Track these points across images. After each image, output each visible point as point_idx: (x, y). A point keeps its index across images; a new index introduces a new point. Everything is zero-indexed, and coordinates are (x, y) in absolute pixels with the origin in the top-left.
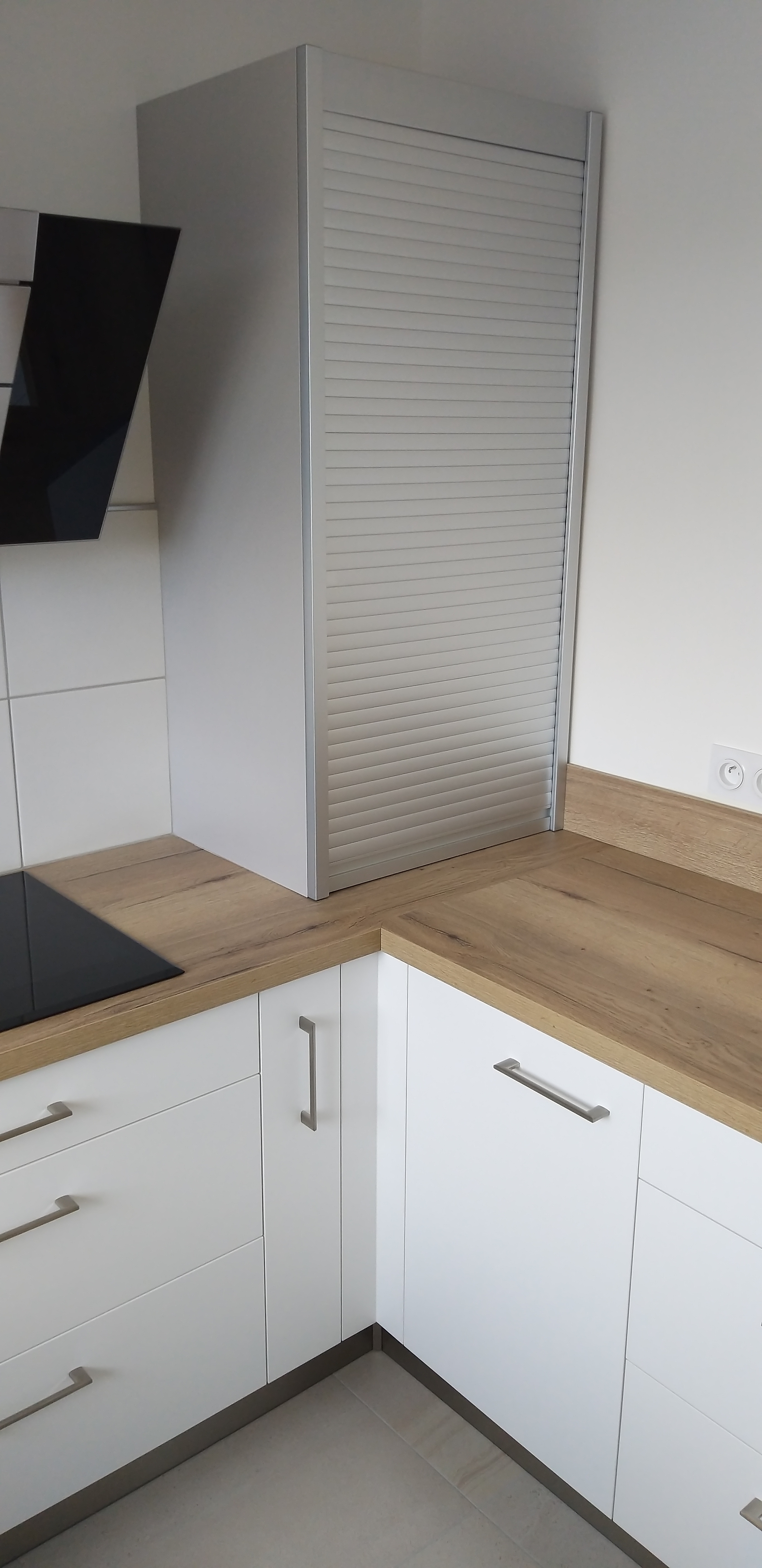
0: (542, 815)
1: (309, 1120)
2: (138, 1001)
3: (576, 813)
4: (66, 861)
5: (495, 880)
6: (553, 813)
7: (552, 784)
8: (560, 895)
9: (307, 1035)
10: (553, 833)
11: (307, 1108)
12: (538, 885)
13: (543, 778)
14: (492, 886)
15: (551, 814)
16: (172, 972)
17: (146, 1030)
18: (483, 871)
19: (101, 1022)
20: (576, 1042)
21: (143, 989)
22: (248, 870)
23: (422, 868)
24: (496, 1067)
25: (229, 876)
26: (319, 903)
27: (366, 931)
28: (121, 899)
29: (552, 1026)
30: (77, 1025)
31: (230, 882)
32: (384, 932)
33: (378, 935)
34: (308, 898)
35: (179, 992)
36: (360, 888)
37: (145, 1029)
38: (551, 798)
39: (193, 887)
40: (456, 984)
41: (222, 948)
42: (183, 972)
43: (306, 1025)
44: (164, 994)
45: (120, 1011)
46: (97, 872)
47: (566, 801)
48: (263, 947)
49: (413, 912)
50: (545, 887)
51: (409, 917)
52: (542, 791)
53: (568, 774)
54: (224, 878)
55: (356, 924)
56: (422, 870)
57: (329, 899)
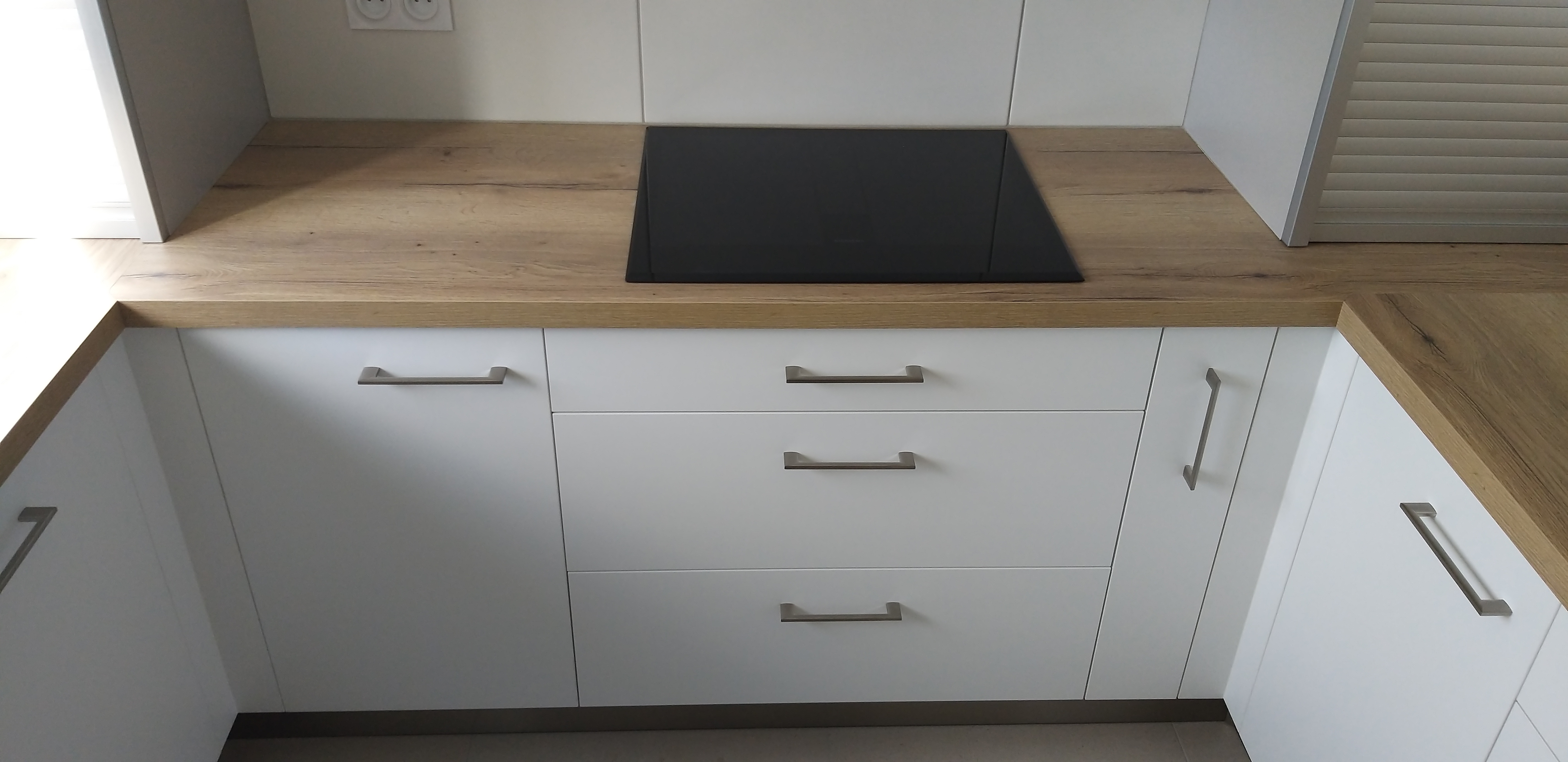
1: (1191, 476)
4: (1053, 129)
9: (1209, 390)
11: (1192, 464)
16: (1074, 276)
17: (1017, 327)
18: (1535, 272)
19: (972, 304)
20: (1502, 517)
21: (1032, 285)
22: (1236, 190)
23: (1453, 245)
24: (1403, 506)
25: (1210, 191)
26: (1291, 250)
28: (1077, 185)
29: (1483, 486)
30: (947, 299)
31: (1206, 197)
32: (1346, 308)
33: (1337, 308)
34: (1281, 240)
35: (1067, 300)
36: (1355, 247)
37: (1018, 325)
39: (1161, 192)
42: (1083, 281)
43: (1213, 378)
44: (1049, 296)
45: (995, 300)
46: (1075, 150)
48: (1189, 280)
49: (1399, 295)
51: (1391, 301)
54: (1201, 191)
55: (1317, 288)
56: (1452, 247)
57: (1307, 249)
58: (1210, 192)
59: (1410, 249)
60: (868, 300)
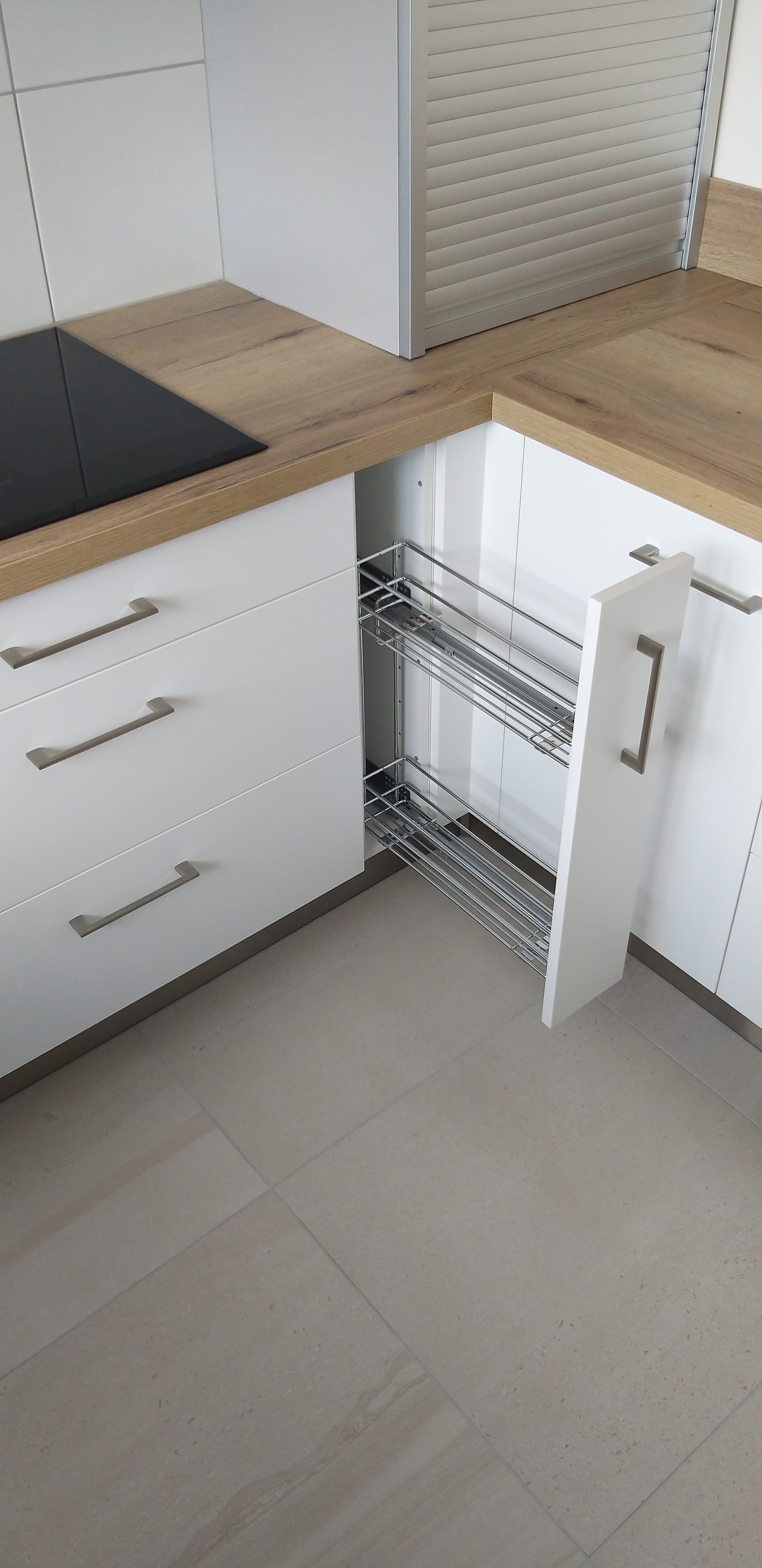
0: (673, 248)
2: (220, 482)
3: (716, 245)
4: (103, 314)
5: (622, 332)
6: (686, 246)
7: (689, 206)
8: (702, 348)
10: (685, 273)
12: (675, 336)
13: (677, 198)
14: (619, 339)
15: (684, 248)
16: (256, 447)
17: (233, 517)
18: (606, 321)
19: (180, 507)
21: (221, 468)
22: (323, 324)
23: (532, 318)
24: (633, 554)
25: (301, 331)
26: (414, 362)
27: (476, 396)
28: (176, 361)
30: (153, 510)
31: (302, 338)
32: (497, 398)
33: (489, 401)
34: (401, 356)
35: (264, 472)
36: (460, 344)
37: (229, 515)
38: (687, 224)
39: (261, 345)
40: (587, 458)
41: (307, 419)
42: (267, 447)
45: (200, 494)
46: (143, 328)
47: (703, 230)
48: (356, 416)
49: (529, 372)
50: (684, 339)
51: (526, 378)
52: (675, 216)
53: (710, 192)
54: (295, 333)
55: (463, 388)
56: (532, 320)
57: (426, 357)
58: (303, 332)
59: (502, 332)
60: (72, 539)
